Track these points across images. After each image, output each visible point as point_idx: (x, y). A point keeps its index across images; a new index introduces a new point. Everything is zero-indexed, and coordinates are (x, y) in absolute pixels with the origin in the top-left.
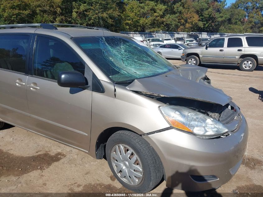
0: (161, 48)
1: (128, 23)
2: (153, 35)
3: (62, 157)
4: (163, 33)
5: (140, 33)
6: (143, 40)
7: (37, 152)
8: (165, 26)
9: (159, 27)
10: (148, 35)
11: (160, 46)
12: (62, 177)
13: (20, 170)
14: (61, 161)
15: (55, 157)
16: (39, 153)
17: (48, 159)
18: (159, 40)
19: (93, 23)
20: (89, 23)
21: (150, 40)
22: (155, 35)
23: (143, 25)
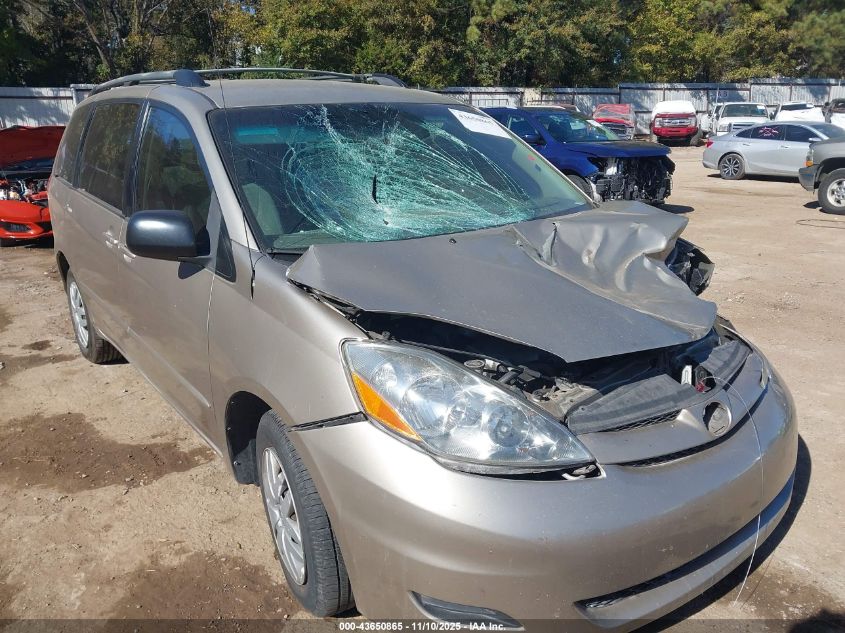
0: (741, 139)
1: (650, 54)
2: (741, 93)
3: (202, 461)
4: (782, 84)
5: (691, 85)
6: (697, 112)
7: (154, 437)
8: (792, 56)
9: (766, 63)
10: (722, 92)
11: (738, 132)
12: (158, 518)
13: (84, 476)
14: (193, 471)
15: (187, 459)
16: (158, 440)
17: (165, 460)
18: (752, 111)
19: (528, 57)
20: (517, 58)
21: (721, 111)
22: (749, 90)
23: (703, 57)
